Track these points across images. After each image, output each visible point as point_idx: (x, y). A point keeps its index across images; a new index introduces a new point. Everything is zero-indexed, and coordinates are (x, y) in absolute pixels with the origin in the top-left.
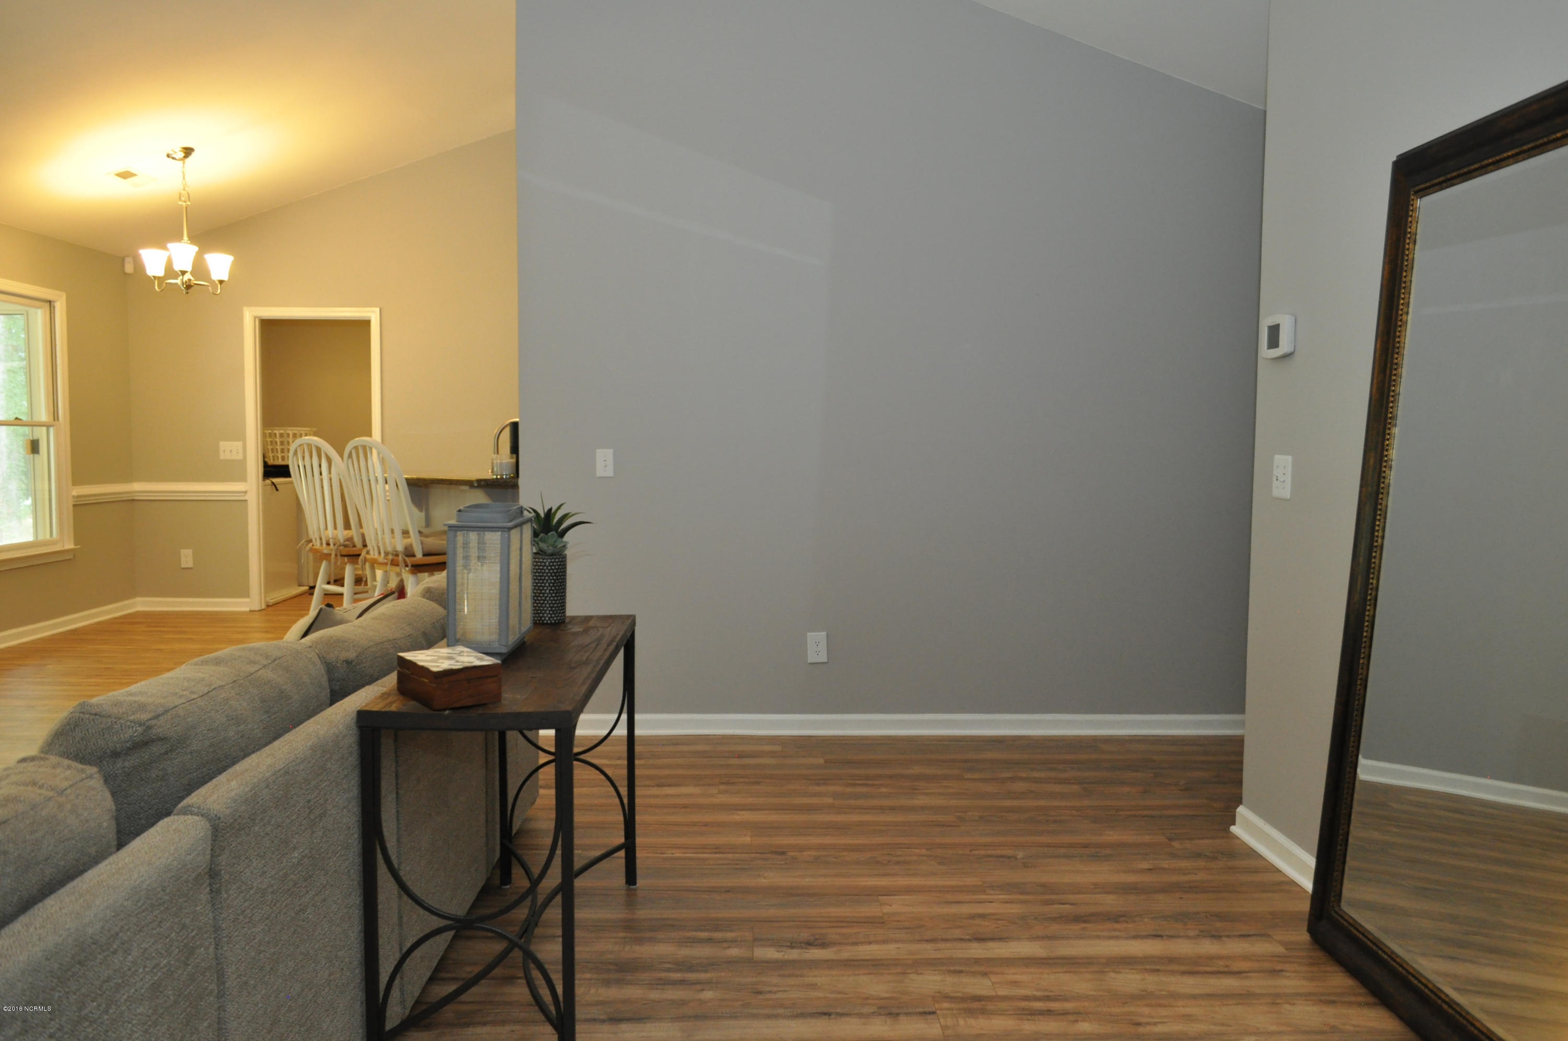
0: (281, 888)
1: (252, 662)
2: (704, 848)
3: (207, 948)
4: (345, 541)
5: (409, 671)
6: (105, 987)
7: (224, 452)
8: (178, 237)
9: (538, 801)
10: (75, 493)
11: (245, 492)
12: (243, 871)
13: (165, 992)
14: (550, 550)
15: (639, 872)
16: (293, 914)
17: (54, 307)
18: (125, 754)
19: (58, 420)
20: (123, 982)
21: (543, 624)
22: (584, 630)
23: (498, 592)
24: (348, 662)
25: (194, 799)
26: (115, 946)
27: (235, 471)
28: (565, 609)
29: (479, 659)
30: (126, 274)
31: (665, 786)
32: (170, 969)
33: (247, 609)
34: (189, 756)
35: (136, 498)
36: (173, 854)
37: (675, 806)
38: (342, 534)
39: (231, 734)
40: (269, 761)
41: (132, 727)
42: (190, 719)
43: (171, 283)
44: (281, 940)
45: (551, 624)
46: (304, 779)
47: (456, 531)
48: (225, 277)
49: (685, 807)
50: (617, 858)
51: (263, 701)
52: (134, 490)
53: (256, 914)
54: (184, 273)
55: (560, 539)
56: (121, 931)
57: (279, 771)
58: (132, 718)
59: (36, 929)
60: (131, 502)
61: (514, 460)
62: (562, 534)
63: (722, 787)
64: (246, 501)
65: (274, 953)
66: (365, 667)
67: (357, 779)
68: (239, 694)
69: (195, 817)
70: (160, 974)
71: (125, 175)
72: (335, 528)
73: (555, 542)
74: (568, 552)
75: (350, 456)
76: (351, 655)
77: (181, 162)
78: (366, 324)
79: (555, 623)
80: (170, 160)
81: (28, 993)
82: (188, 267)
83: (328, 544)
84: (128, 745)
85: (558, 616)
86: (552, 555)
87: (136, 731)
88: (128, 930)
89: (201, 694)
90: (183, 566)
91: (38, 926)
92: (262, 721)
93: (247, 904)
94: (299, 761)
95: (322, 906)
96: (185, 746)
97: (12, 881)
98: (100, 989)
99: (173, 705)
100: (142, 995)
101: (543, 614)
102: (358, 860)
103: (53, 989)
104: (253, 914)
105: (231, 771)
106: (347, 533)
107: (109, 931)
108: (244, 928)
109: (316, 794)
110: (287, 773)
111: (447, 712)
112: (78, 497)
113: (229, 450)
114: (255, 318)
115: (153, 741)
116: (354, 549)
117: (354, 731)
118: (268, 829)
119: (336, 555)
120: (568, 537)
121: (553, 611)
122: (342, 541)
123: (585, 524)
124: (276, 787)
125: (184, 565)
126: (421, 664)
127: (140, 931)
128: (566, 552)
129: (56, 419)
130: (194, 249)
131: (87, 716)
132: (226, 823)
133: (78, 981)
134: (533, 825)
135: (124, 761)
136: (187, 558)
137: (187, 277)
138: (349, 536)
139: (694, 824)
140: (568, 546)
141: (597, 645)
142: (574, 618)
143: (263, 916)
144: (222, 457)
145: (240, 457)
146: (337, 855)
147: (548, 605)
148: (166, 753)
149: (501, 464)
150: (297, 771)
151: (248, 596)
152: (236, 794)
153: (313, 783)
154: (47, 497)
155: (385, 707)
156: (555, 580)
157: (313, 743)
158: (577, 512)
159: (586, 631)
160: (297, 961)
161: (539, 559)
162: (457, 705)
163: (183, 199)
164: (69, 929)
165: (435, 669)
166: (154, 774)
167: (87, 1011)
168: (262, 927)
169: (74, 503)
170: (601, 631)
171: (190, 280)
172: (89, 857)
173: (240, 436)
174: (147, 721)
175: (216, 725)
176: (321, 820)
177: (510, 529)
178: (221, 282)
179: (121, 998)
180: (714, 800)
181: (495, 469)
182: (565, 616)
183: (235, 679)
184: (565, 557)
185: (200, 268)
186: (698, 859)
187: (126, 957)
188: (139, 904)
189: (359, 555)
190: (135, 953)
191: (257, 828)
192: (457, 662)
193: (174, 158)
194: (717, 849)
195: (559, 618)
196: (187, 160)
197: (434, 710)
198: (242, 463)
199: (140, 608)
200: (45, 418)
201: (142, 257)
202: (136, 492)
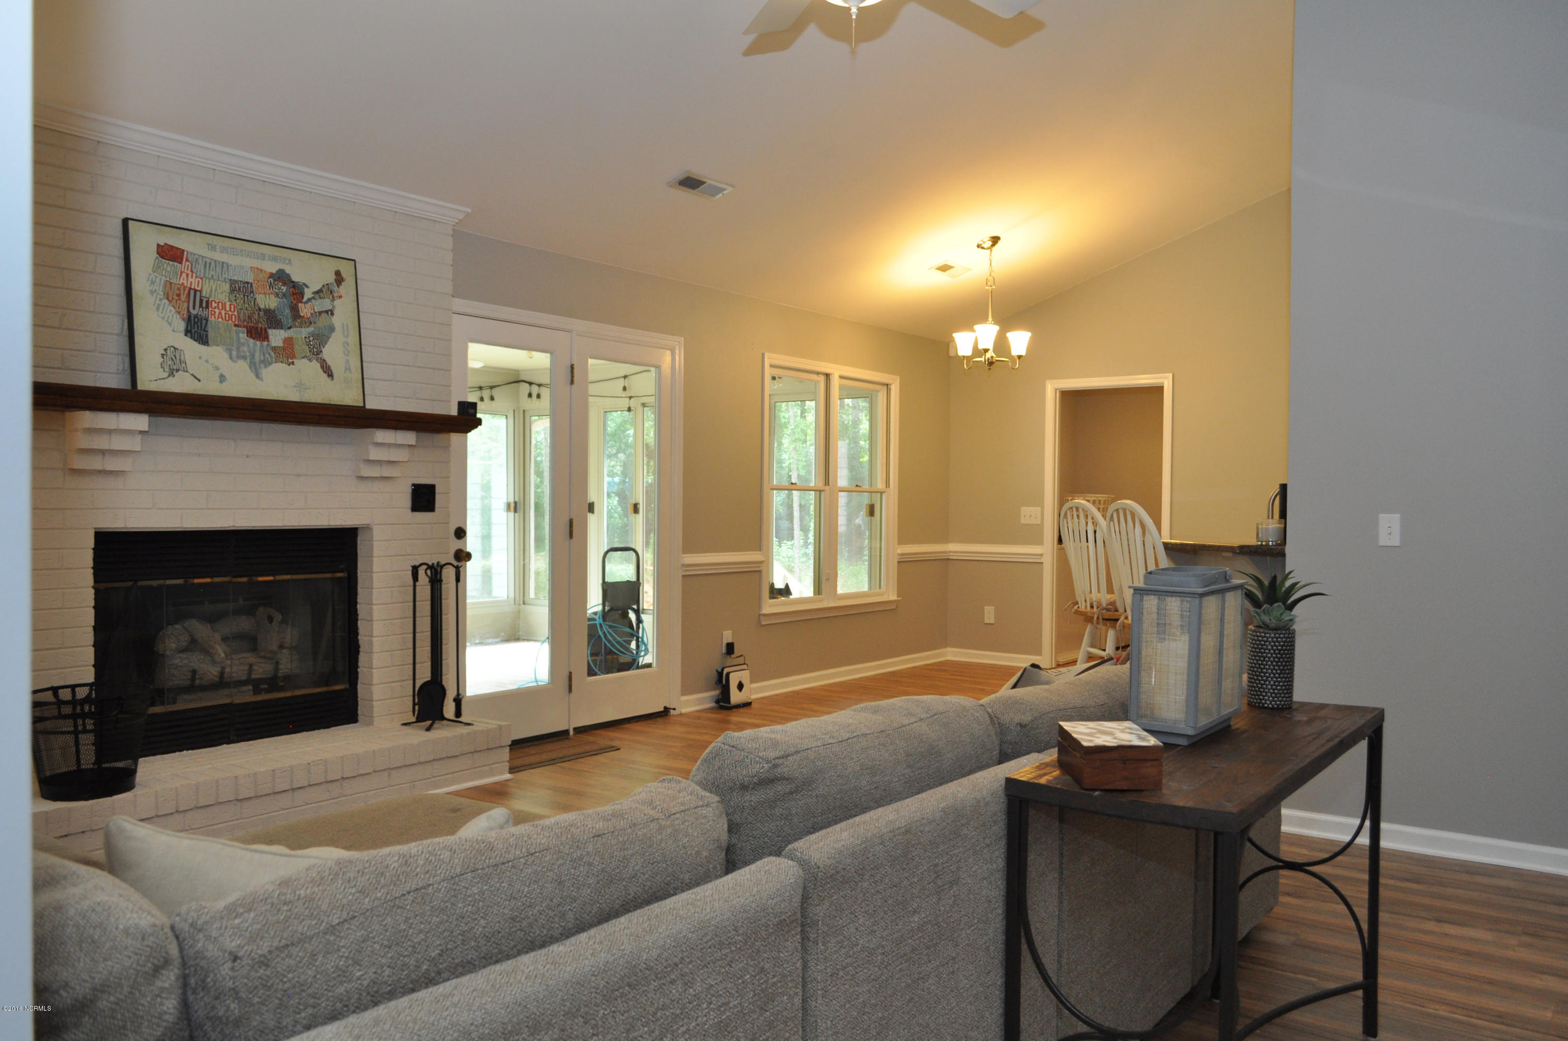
0: (894, 951)
1: (911, 715)
2: (1482, 1012)
3: (791, 998)
4: (1108, 605)
5: (1067, 743)
6: (659, 1014)
7: (1025, 516)
8: (983, 319)
9: (1277, 910)
10: (899, 551)
11: (1041, 555)
12: (846, 926)
13: (735, 1032)
14: (1273, 623)
15: (1381, 1021)
16: (910, 981)
17: (891, 389)
18: (752, 788)
19: (890, 487)
20: (682, 1014)
21: (1264, 707)
22: (1308, 720)
23: (1186, 665)
24: (1022, 726)
25: (800, 845)
26: (673, 977)
27: (1033, 535)
28: (1291, 693)
29: (1141, 738)
30: (950, 357)
31: (1445, 922)
32: (742, 1011)
34: (814, 800)
35: (950, 557)
36: (754, 895)
37: (1453, 950)
38: (1105, 598)
39: (864, 783)
40: (892, 817)
41: (760, 763)
42: (819, 763)
43: (977, 361)
44: (892, 1006)
45: (1273, 708)
46: (930, 841)
47: (1142, 595)
48: (1023, 353)
49: (1468, 953)
50: (1355, 996)
51: (908, 755)
52: (947, 550)
53: (860, 973)
54: (986, 351)
55: (1288, 612)
56: (681, 963)
57: (898, 829)
58: (761, 754)
59: (594, 943)
60: (945, 561)
61: (1283, 526)
62: (1291, 607)
63: (1525, 939)
64: (1044, 563)
65: (883, 1018)
66: (1040, 732)
67: (1003, 851)
68: (882, 744)
69: (791, 862)
70: (728, 1014)
71: (944, 268)
72: (1099, 591)
73: (1281, 614)
74: (1296, 627)
75: (1112, 518)
76: (1026, 718)
77: (989, 251)
78: (1159, 389)
79: (1278, 709)
80: (980, 250)
81: (568, 1004)
82: (990, 346)
83: (1092, 607)
84: (755, 780)
85: (1282, 701)
86: (1276, 629)
87: (763, 767)
88: (690, 963)
89: (840, 740)
91: (598, 941)
92: (903, 775)
93: (849, 960)
94: (925, 821)
95: (949, 979)
96: (810, 788)
97: (592, 892)
98: (653, 1016)
99: (806, 747)
100: (706, 1031)
101: (1264, 696)
102: (1001, 938)
103: (596, 1005)
104: (857, 973)
105: (851, 821)
106: (1109, 597)
107: (666, 960)
108: (845, 984)
109: (945, 859)
110: (907, 832)
111: (1097, 793)
112: (902, 554)
113: (1028, 515)
114: (1056, 390)
115: (778, 779)
116: (1117, 613)
117: (1003, 799)
118: (880, 888)
119: (1098, 618)
120: (1297, 610)
121: (1276, 694)
122: (1104, 605)
123: (1320, 596)
124: (892, 845)
125: (987, 621)
126: (1075, 736)
127: (705, 966)
128: (1294, 627)
129: (888, 486)
130: (997, 328)
131: (727, 747)
132: (825, 874)
133: (626, 1002)
134: (1268, 937)
135: (751, 794)
136: (989, 614)
137: (988, 355)
138: (1112, 600)
139: (1475, 978)
140: (1296, 620)
141: (1315, 739)
142: (1303, 704)
143: (870, 977)
144: (1023, 521)
145: (1038, 521)
146: (972, 928)
147: (1269, 687)
148: (792, 793)
149: (1267, 529)
150: (921, 832)
152: (843, 846)
153: (942, 847)
154: (878, 554)
155: (1035, 778)
156: (1279, 659)
157: (947, 805)
158: (1312, 582)
159: (1310, 722)
160: (912, 1031)
161: (1260, 633)
162: (1107, 787)
163: (989, 284)
164: (624, 950)
165: (1085, 744)
166: (778, 811)
167: (636, 1034)
168: (868, 988)
169: (900, 560)
170: (1329, 722)
171: (992, 357)
172: (682, 883)
173: (1040, 503)
174: (774, 759)
175: (848, 772)
176: (951, 887)
177: (1202, 595)
178: (1020, 357)
179: (678, 1029)
180: (1510, 954)
181: (1260, 535)
182: (1291, 701)
183: (883, 729)
184: (1294, 632)
185: (1001, 345)
186: (1470, 1025)
187: (686, 989)
188: (705, 940)
189: (1117, 620)
190: (698, 987)
191: (865, 884)
192: (1115, 738)
193: (983, 248)
194: (1500, 1017)
195: (1283, 703)
196: (994, 249)
197: (1085, 789)
198: (1040, 527)
199: (950, 658)
200: (880, 485)
201: (956, 340)
202: (951, 552)
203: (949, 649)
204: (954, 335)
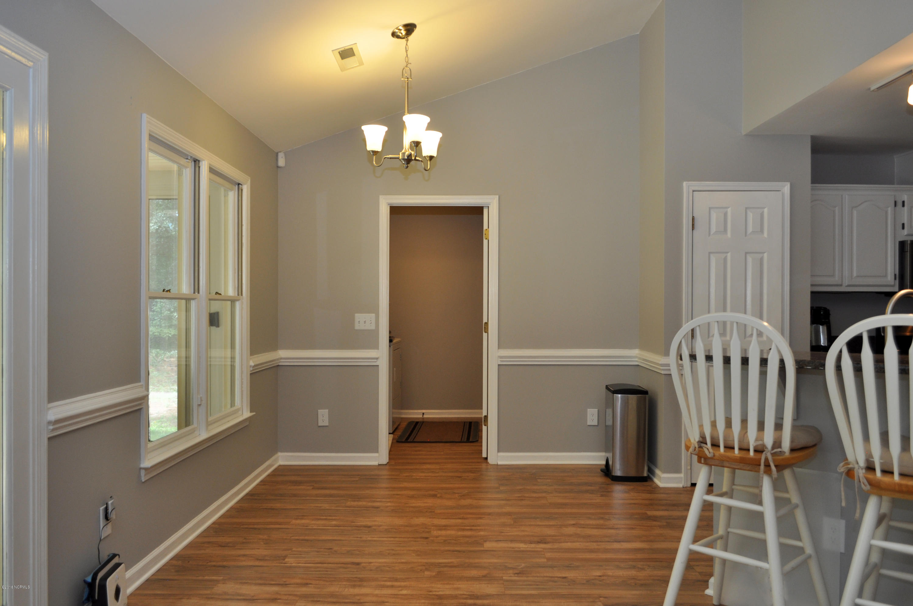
7: (359, 323)
10: (252, 364)
11: (377, 359)
17: (242, 190)
19: (242, 295)
27: (369, 340)
30: (278, 167)
33: (376, 463)
35: (280, 364)
52: (279, 357)
60: (276, 368)
64: (378, 366)
71: (346, 54)
77: (403, 39)
80: (392, 37)
90: (319, 425)
113: (363, 321)
114: (388, 205)
129: (240, 294)
136: (323, 417)
144: (357, 327)
145: (373, 327)
151: (377, 451)
163: (405, 75)
169: (251, 373)
173: (375, 310)
178: (431, 158)
193: (398, 36)
198: (375, 333)
199: (281, 462)
200: (231, 292)
201: (366, 133)
202: (281, 358)
203: (280, 454)
204: (364, 128)
